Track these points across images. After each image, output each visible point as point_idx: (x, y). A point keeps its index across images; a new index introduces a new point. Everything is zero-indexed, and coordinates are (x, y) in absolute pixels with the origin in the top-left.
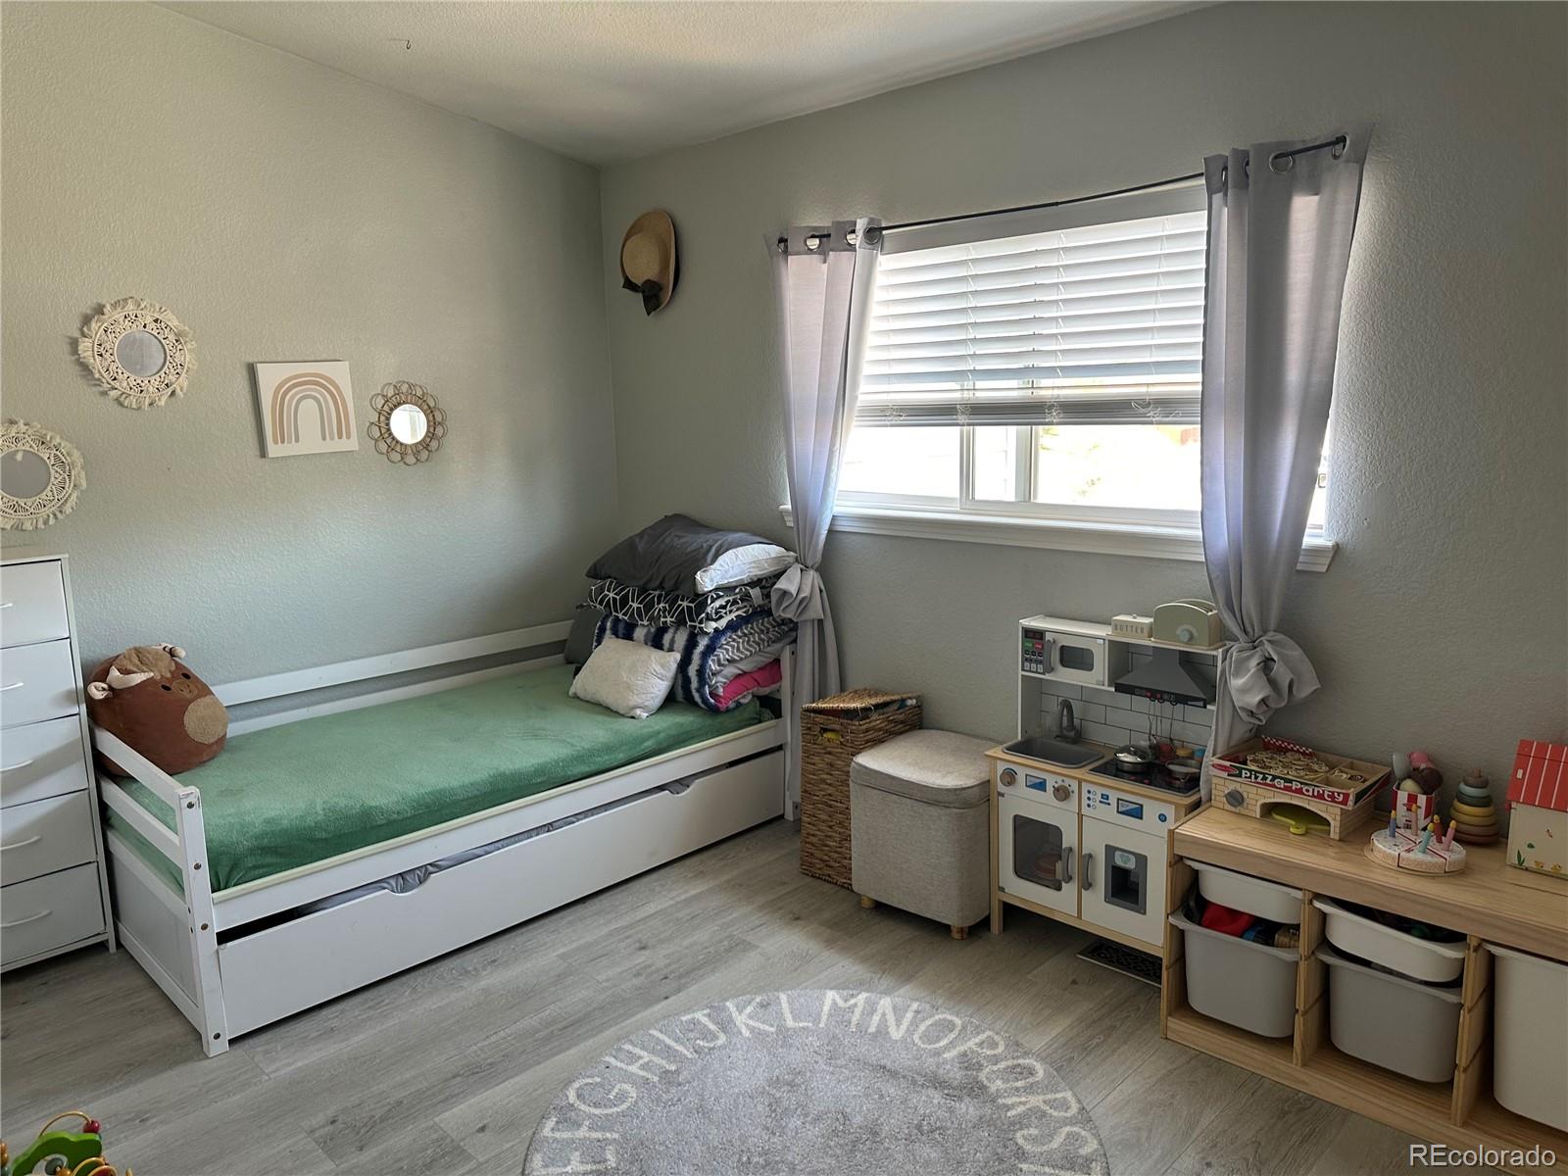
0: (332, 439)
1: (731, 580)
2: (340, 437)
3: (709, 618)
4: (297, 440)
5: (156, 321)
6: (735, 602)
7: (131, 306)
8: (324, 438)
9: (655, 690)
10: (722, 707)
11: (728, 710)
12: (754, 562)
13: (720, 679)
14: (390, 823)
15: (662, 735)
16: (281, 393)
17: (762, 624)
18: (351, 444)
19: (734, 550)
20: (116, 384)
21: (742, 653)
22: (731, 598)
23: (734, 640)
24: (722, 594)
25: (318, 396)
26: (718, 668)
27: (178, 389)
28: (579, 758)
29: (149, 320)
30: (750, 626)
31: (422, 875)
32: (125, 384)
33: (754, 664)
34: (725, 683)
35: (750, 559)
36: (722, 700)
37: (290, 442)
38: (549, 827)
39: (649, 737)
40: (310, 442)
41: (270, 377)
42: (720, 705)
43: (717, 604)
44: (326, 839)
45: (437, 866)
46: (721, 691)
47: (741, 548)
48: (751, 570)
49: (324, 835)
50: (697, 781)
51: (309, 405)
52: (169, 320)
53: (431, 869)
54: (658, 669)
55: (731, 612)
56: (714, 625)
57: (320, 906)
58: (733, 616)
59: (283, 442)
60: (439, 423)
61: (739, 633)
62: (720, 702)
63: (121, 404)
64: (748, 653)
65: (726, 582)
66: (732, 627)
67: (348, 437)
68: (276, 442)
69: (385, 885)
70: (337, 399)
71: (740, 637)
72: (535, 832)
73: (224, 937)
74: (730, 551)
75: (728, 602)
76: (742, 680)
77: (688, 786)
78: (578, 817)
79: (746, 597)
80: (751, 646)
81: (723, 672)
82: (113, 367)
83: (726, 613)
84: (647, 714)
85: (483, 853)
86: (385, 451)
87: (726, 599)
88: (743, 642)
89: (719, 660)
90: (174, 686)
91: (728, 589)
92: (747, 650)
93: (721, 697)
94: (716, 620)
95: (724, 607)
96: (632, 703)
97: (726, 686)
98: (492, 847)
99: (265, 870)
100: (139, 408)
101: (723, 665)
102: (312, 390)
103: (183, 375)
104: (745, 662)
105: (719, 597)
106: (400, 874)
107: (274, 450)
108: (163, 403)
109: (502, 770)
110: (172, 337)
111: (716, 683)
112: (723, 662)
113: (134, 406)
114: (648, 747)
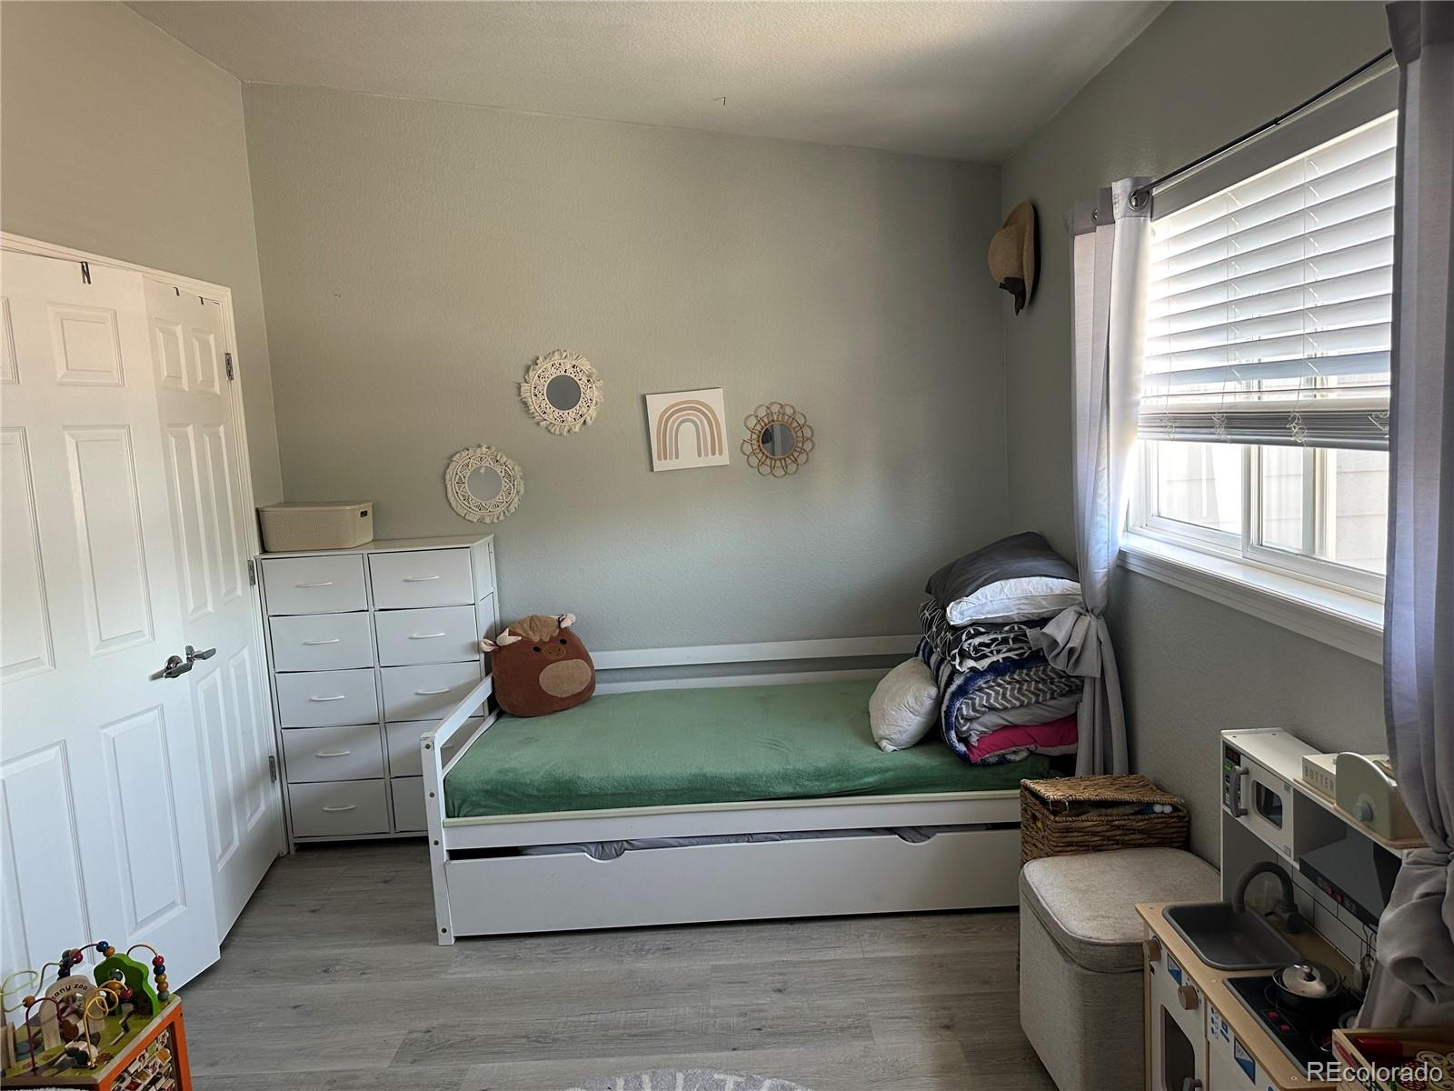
0: (706, 455)
1: (989, 616)
2: (713, 454)
3: (964, 655)
4: (677, 457)
5: (574, 367)
6: (1005, 641)
7: (557, 356)
8: (700, 455)
9: (904, 724)
10: (975, 758)
11: (985, 764)
12: (1026, 598)
13: (976, 726)
14: (591, 795)
15: (889, 775)
16: (666, 417)
17: (1044, 671)
18: (723, 459)
19: (1002, 582)
20: (545, 416)
21: (1008, 701)
22: (1000, 637)
23: (999, 685)
24: (982, 630)
25: (695, 419)
26: (972, 713)
27: (589, 418)
28: (785, 777)
29: (569, 366)
30: (1025, 671)
31: (618, 849)
32: (551, 417)
33: (1027, 718)
34: (982, 732)
35: (1019, 594)
36: (974, 750)
37: (671, 459)
38: (749, 837)
39: (874, 772)
40: (688, 457)
41: (657, 404)
42: (971, 756)
43: (977, 641)
44: (537, 797)
45: (631, 845)
46: (974, 740)
47: (1012, 581)
48: (1021, 606)
49: (536, 793)
50: (938, 834)
51: (688, 429)
52: (583, 365)
53: (626, 845)
54: (911, 700)
55: (998, 652)
56: (971, 663)
57: (529, 852)
58: (999, 657)
59: (665, 459)
60: (808, 439)
61: (1007, 678)
62: (972, 752)
63: (549, 431)
64: (1018, 704)
65: (983, 617)
66: (995, 669)
67: (720, 454)
68: (660, 459)
69: (584, 848)
70: (712, 422)
71: (1009, 683)
72: (734, 838)
73: (455, 855)
74: (998, 583)
75: (994, 640)
76: (1006, 733)
77: (929, 838)
78: (782, 835)
79: (1020, 638)
80: (1024, 695)
81: (980, 720)
82: (543, 405)
83: (991, 652)
84: (892, 748)
85: (676, 844)
86: (755, 465)
87: (992, 637)
88: (1013, 689)
89: (973, 705)
90: (544, 649)
91: (992, 626)
92: (1017, 699)
93: (974, 747)
94: (976, 659)
95: (987, 645)
96: (881, 733)
97: (982, 736)
98: (687, 841)
99: (488, 810)
100: (561, 434)
101: (977, 711)
102: (688, 414)
103: (592, 407)
104: (1016, 712)
105: (979, 634)
106: (601, 842)
107: (659, 465)
108: (577, 429)
109: (704, 771)
110: (585, 379)
111: (969, 729)
112: (978, 708)
113: (557, 433)
114: (868, 783)
